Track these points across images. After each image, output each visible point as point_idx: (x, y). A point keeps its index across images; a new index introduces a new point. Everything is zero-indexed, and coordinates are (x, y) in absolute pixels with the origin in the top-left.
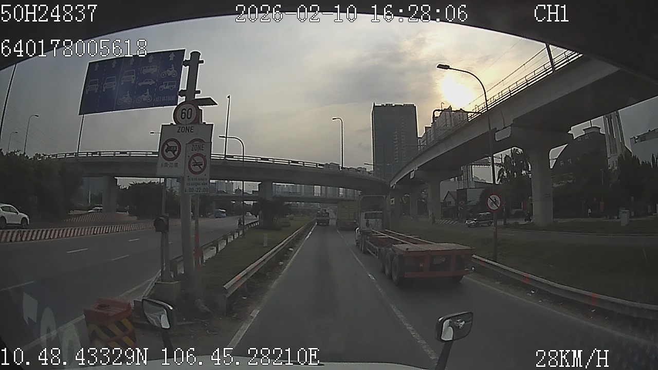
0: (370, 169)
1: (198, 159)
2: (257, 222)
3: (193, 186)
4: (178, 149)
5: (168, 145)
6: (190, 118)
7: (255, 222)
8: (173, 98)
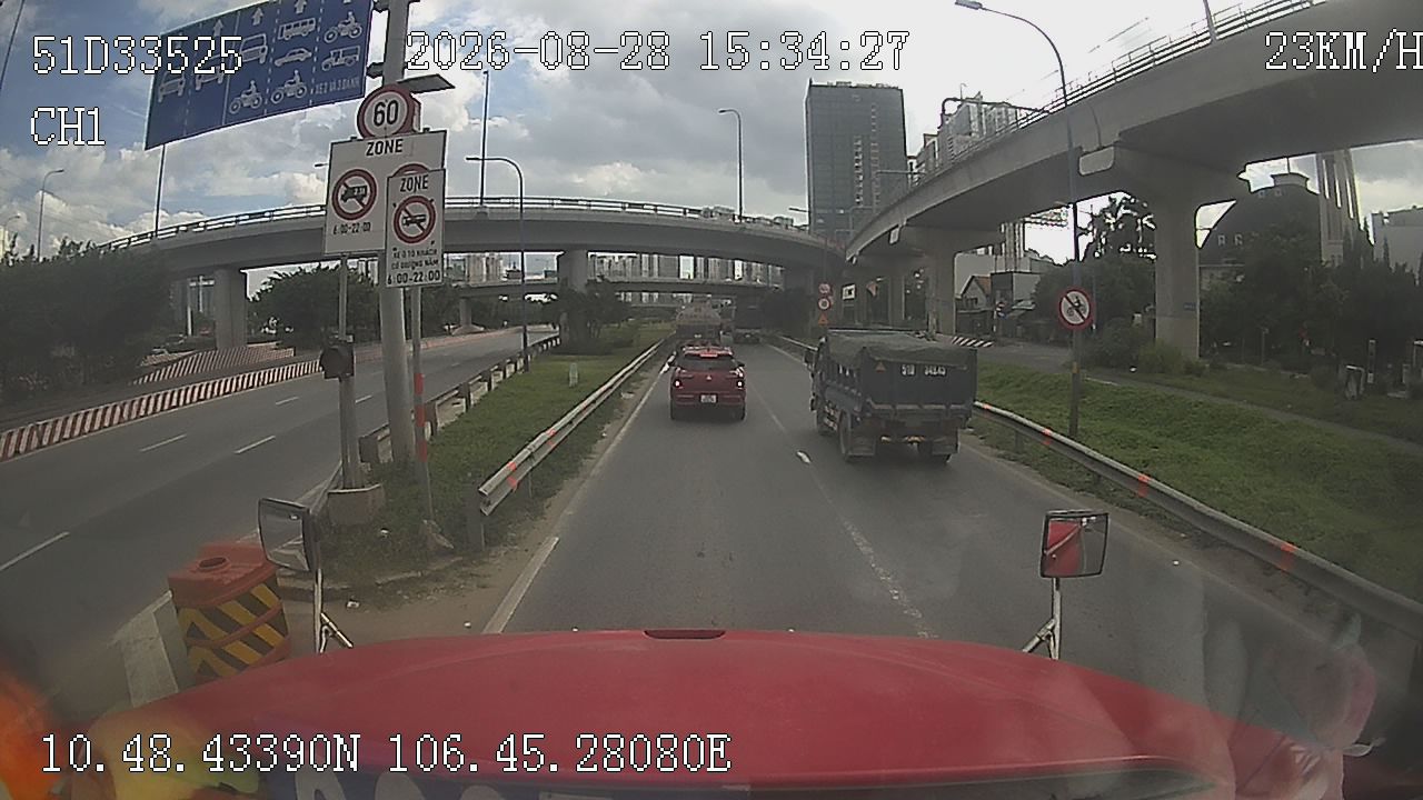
0: (801, 220)
1: (417, 209)
2: (555, 338)
3: (405, 270)
4: (369, 191)
5: (346, 186)
6: (394, 121)
7: (550, 340)
8: (355, 82)
